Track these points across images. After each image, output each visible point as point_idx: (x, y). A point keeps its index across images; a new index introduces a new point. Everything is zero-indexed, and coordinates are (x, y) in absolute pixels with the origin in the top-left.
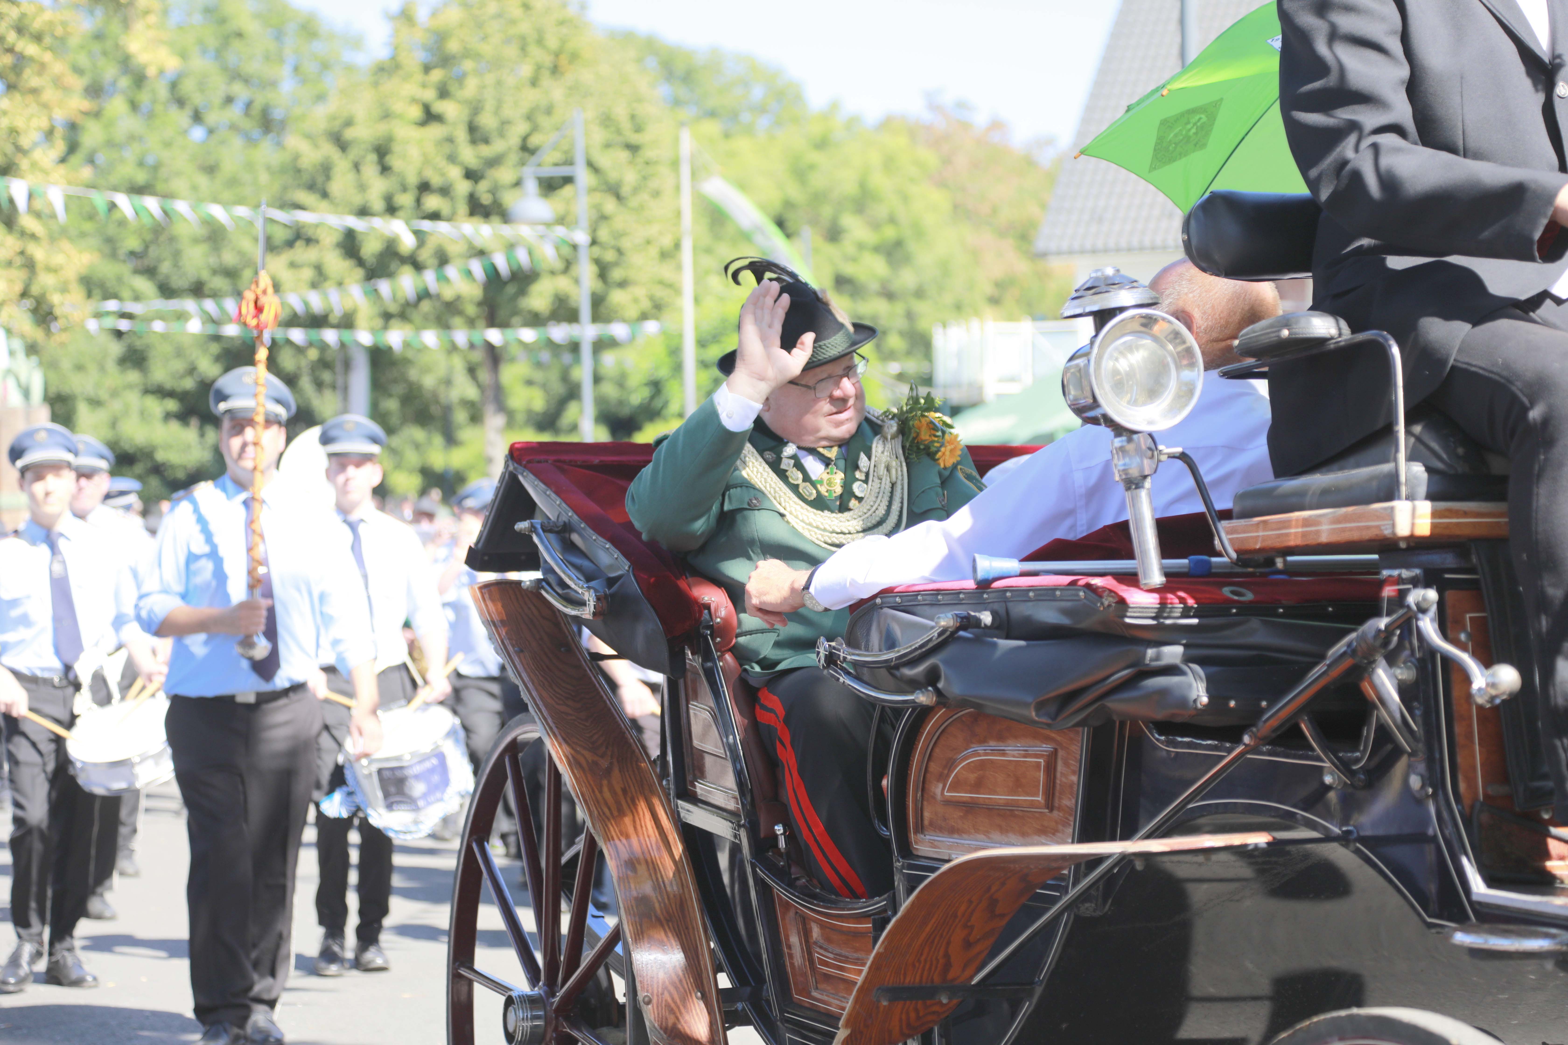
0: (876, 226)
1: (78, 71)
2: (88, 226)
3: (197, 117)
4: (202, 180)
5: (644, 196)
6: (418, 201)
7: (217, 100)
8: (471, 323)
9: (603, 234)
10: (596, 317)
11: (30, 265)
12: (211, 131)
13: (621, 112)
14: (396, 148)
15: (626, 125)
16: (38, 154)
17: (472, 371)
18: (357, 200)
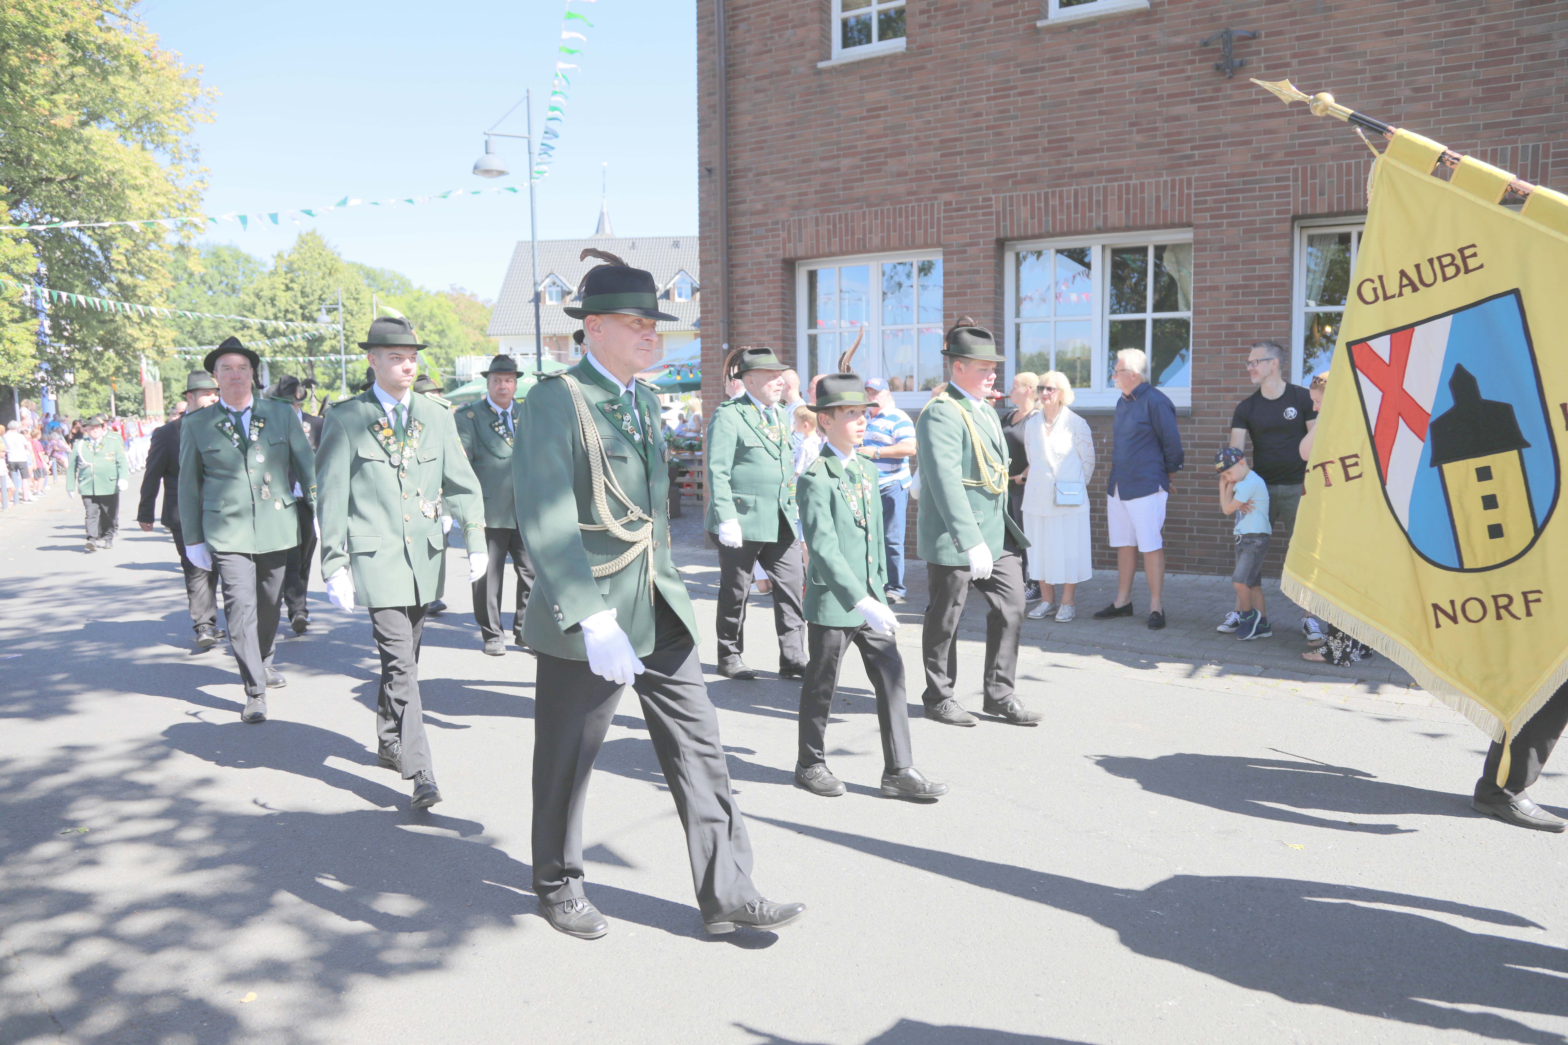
1: (170, 273)
2: (173, 323)
3: (210, 288)
4: (212, 308)
6: (285, 316)
7: (217, 282)
8: (303, 354)
9: (347, 327)
10: (346, 353)
11: (155, 336)
12: (214, 293)
13: (352, 288)
14: (277, 298)
15: (354, 293)
16: (157, 300)
18: (265, 315)
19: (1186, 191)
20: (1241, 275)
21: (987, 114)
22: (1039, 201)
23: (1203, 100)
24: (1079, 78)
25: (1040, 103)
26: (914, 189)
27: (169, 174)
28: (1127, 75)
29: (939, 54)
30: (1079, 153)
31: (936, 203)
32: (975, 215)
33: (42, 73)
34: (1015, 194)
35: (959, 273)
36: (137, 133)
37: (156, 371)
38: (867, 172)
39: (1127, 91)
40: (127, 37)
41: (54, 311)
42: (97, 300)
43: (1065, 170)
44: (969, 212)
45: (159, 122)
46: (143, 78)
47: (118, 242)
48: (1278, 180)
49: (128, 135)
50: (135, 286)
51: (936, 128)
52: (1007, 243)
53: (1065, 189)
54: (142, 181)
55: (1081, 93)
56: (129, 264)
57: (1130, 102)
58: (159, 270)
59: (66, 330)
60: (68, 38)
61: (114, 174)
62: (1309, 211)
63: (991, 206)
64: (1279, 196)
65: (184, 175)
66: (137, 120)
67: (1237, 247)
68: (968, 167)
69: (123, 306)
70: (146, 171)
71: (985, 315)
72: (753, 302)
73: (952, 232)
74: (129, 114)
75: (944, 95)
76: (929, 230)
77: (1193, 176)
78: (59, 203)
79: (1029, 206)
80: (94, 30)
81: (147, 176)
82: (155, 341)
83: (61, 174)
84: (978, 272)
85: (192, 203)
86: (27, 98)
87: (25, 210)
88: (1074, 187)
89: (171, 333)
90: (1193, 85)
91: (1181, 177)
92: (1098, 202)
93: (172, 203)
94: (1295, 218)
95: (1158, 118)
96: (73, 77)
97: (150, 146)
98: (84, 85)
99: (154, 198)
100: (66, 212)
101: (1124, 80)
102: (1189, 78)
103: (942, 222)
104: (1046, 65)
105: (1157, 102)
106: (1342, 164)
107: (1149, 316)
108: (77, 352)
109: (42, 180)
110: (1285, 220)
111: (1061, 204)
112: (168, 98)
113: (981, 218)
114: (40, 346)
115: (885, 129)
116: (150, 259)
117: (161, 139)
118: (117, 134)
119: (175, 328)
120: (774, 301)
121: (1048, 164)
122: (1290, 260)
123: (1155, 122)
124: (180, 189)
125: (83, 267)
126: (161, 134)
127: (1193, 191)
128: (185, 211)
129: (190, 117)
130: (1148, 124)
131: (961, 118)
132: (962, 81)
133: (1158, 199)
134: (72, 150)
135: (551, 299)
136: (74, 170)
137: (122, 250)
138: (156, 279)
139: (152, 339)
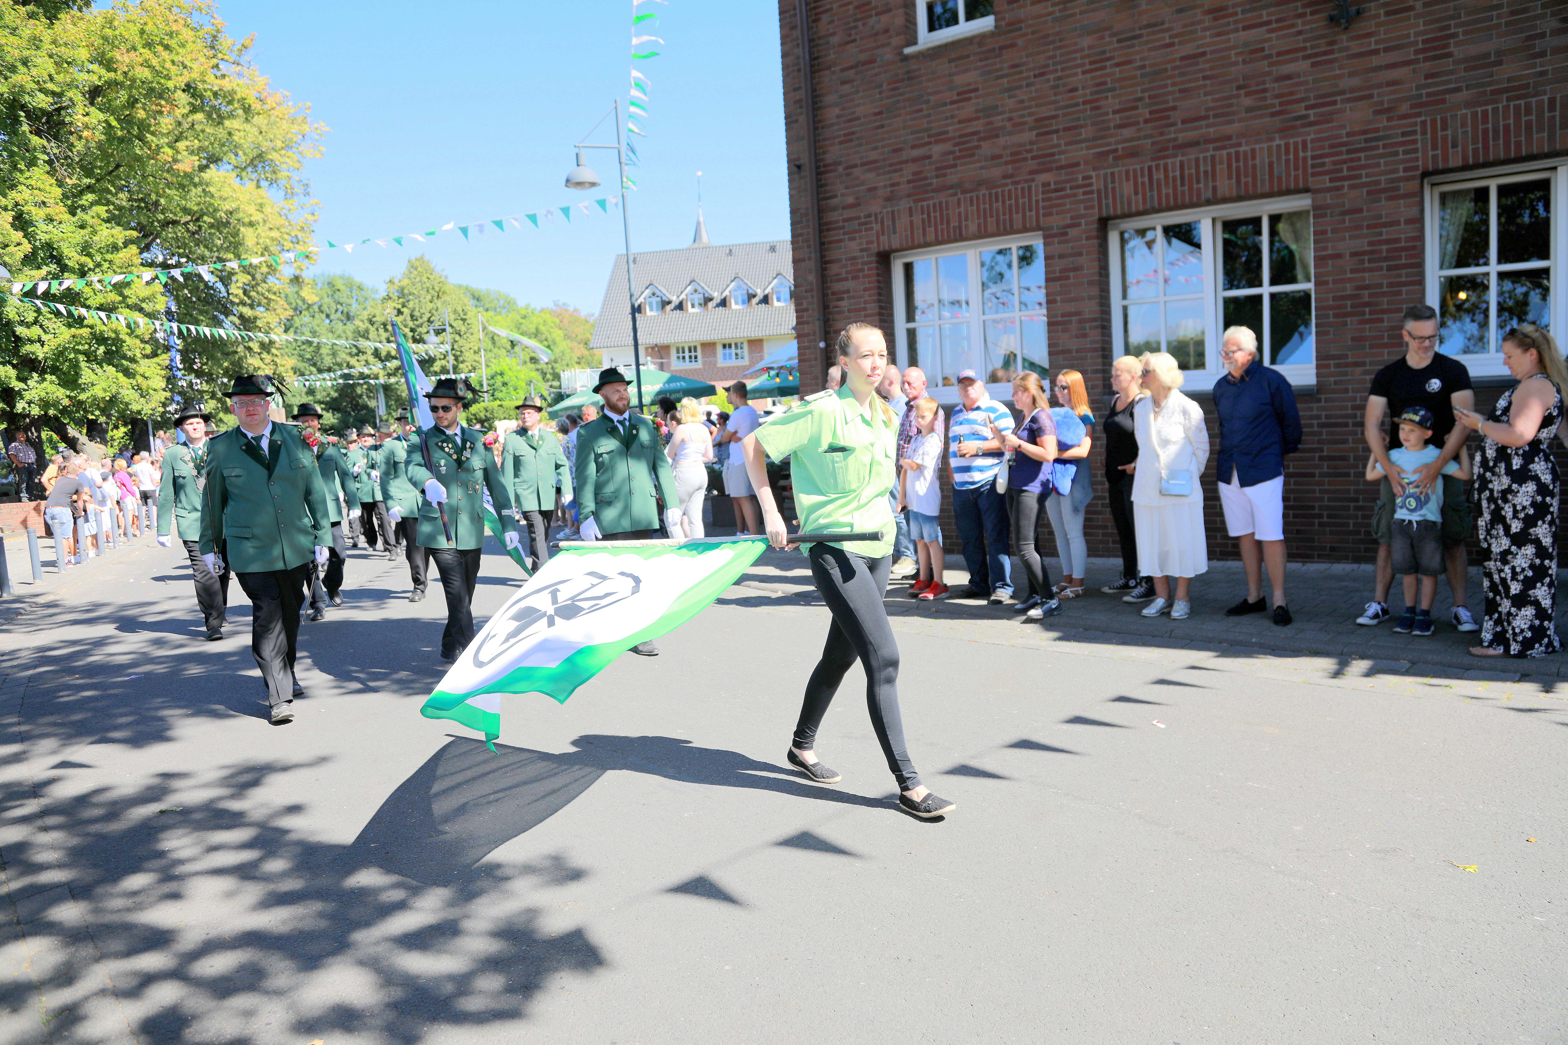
3: (328, 316)
5: (468, 335)
7: (334, 311)
9: (456, 347)
12: (332, 321)
13: (459, 309)
15: (461, 313)
18: (378, 339)
19: (1301, 154)
20: (1366, 241)
21: (1083, 88)
22: (1142, 176)
23: (1316, 55)
24: (1180, 43)
25: (1139, 73)
26: (1010, 172)
27: (283, 209)
28: (1232, 36)
29: (1030, 30)
30: (1184, 122)
31: (1033, 184)
32: (1075, 195)
33: (166, 123)
34: (1116, 170)
35: (1061, 256)
36: (252, 172)
38: (959, 158)
39: (1233, 52)
40: (241, 82)
41: (184, 345)
42: (222, 332)
43: (1169, 141)
44: (1069, 191)
45: (272, 161)
46: (256, 120)
47: (237, 277)
48: (1404, 134)
49: (244, 175)
51: (1030, 107)
52: (1110, 222)
53: (1169, 161)
54: (256, 217)
55: (1183, 58)
56: (248, 297)
57: (1236, 63)
58: (276, 302)
59: (196, 363)
60: (188, 88)
61: (231, 213)
62: (1440, 166)
63: (1091, 185)
64: (1405, 152)
65: (296, 209)
66: (252, 160)
67: (1360, 211)
68: (1066, 144)
70: (261, 207)
71: (1090, 298)
72: (849, 298)
73: (1050, 214)
74: (245, 155)
75: (1037, 72)
76: (1028, 214)
77: (1309, 138)
78: (185, 243)
79: (1132, 182)
80: (210, 78)
81: (262, 212)
83: (185, 216)
84: (1080, 254)
85: (304, 235)
86: (153, 148)
87: (155, 254)
88: (1179, 158)
89: (290, 361)
90: (1305, 41)
91: (1296, 139)
92: (1206, 172)
93: (286, 236)
94: (1425, 174)
95: (1267, 78)
96: (193, 125)
97: (264, 184)
98: (203, 131)
99: (268, 233)
100: (192, 253)
101: (1229, 40)
102: (1300, 33)
103: (1041, 204)
104: (1144, 31)
105: (1266, 62)
106: (1477, 112)
107: (1266, 290)
108: (204, 384)
109: (168, 223)
110: (1413, 178)
111: (1166, 176)
112: (279, 136)
113: (1082, 197)
114: (172, 380)
115: (977, 111)
116: (269, 291)
117: (274, 177)
118: (234, 174)
119: (293, 356)
120: (870, 295)
121: (1151, 136)
122: (1419, 221)
123: (1264, 83)
124: (292, 223)
125: (208, 303)
126: (274, 172)
127: (1309, 154)
129: (300, 153)
130: (1257, 85)
131: (1055, 94)
132: (1055, 56)
133: (1271, 164)
134: (193, 193)
135: (651, 310)
136: (196, 212)
137: (240, 284)
138: (275, 310)
139: (273, 367)
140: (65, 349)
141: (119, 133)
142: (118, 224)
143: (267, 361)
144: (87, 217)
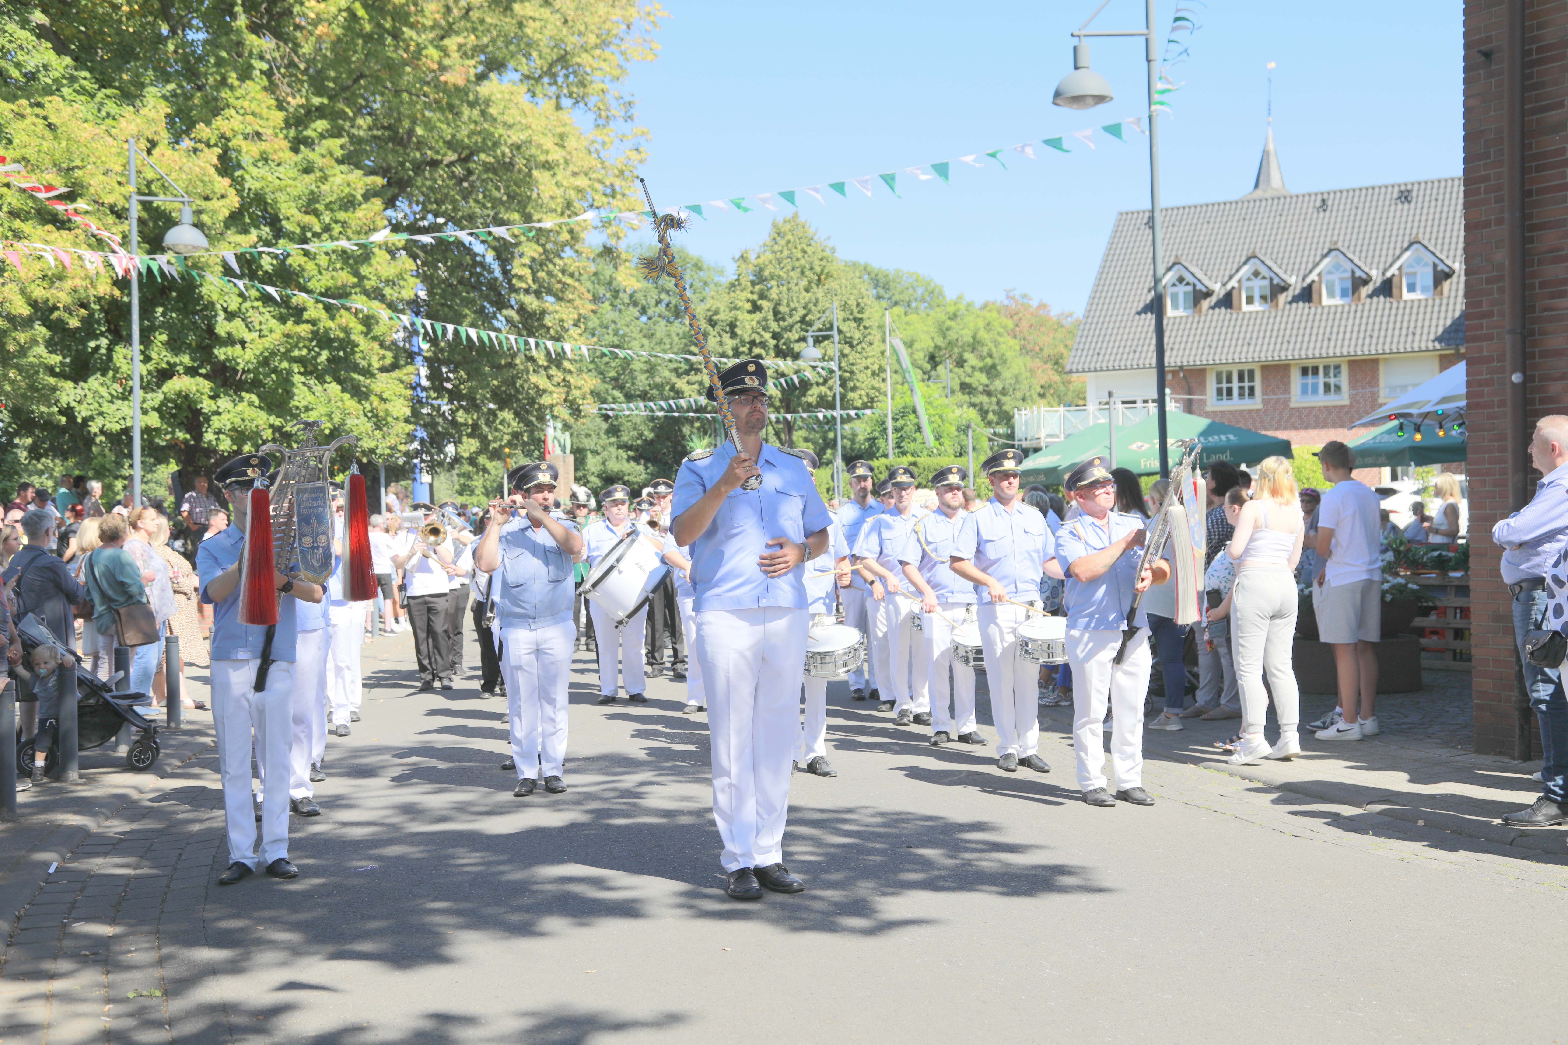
0: (982, 358)
1: (589, 290)
2: (592, 366)
3: (643, 311)
5: (864, 345)
7: (654, 302)
8: (777, 410)
9: (843, 364)
10: (843, 406)
11: (568, 385)
12: (650, 318)
13: (853, 302)
15: (855, 309)
16: (571, 332)
17: (777, 434)
27: (593, 142)
36: (550, 84)
37: (566, 438)
41: (434, 352)
42: (493, 335)
45: (579, 65)
47: (521, 249)
49: (538, 89)
50: (543, 312)
54: (556, 155)
56: (535, 280)
58: (575, 288)
59: (448, 380)
61: (518, 148)
65: (612, 142)
66: (551, 65)
69: (527, 343)
70: (561, 140)
74: (541, 57)
78: (447, 195)
81: (563, 147)
82: (568, 393)
83: (450, 153)
85: (624, 183)
86: (412, 48)
87: (404, 210)
89: (589, 382)
93: (597, 185)
97: (566, 102)
98: (482, 21)
99: (572, 180)
100: (455, 209)
108: (461, 413)
109: (426, 164)
112: (592, 27)
114: (416, 404)
116: (563, 271)
117: (581, 90)
118: (523, 88)
119: (594, 373)
124: (607, 164)
125: (475, 287)
126: (582, 84)
128: (613, 197)
129: (623, 53)
134: (465, 118)
135: (1175, 306)
136: (468, 147)
137: (526, 260)
138: (570, 301)
139: (563, 390)
140: (273, 354)
141: (368, 27)
142: (358, 166)
143: (556, 380)
144: (313, 156)
